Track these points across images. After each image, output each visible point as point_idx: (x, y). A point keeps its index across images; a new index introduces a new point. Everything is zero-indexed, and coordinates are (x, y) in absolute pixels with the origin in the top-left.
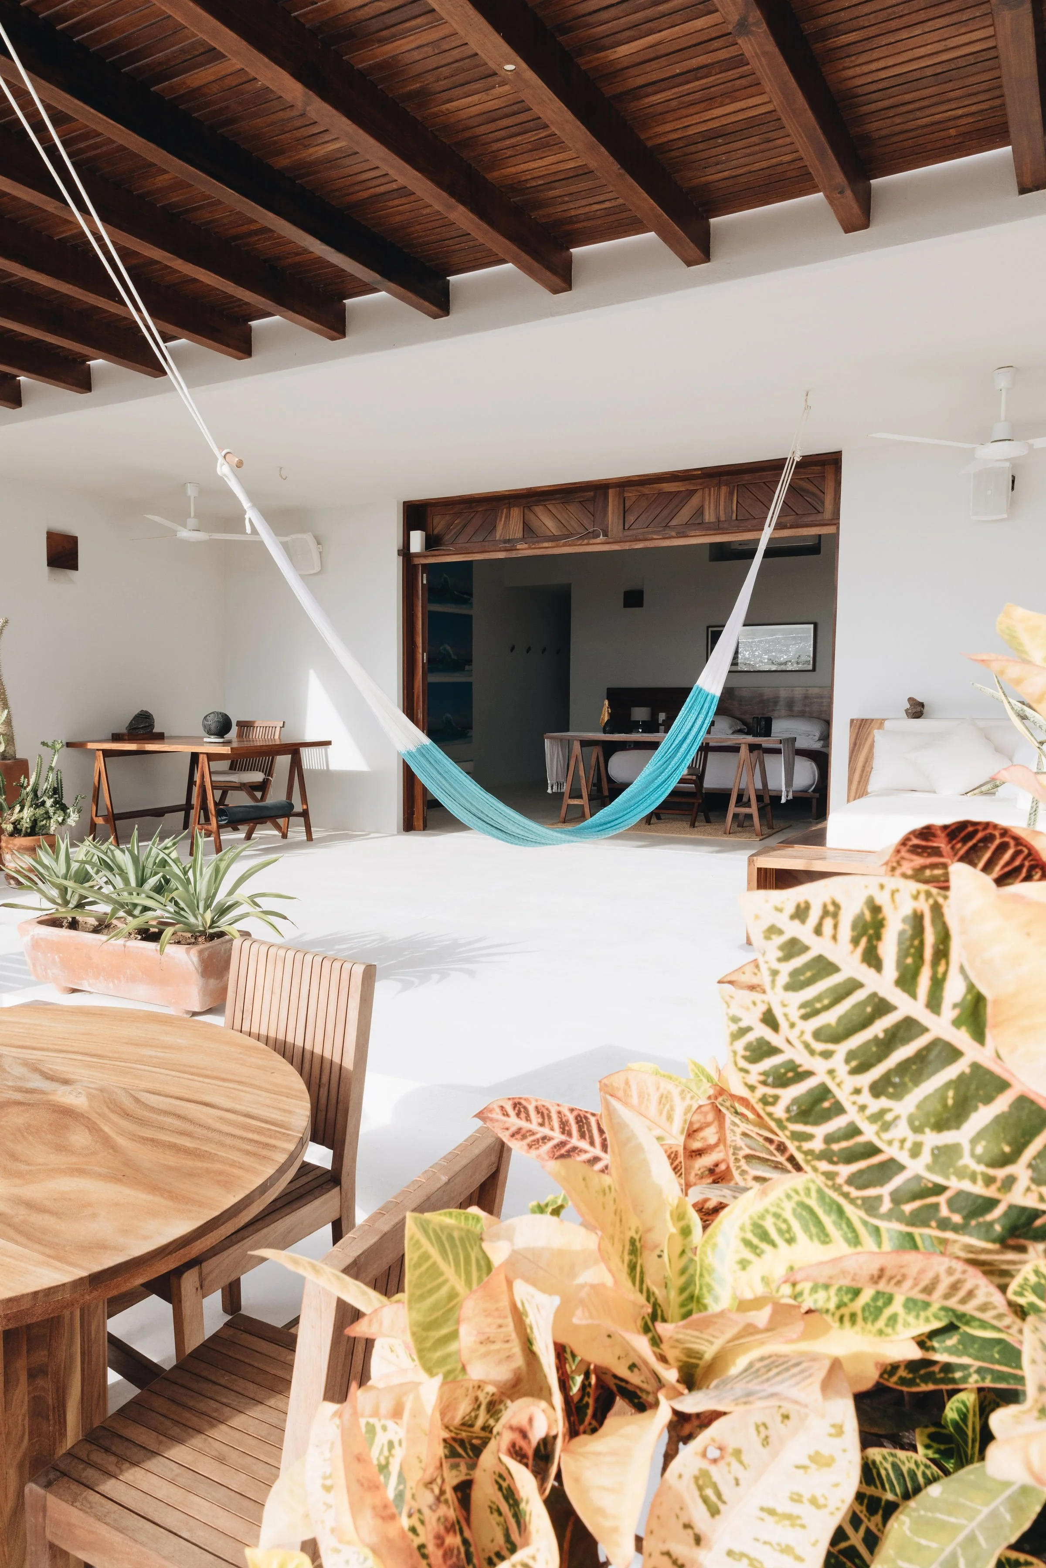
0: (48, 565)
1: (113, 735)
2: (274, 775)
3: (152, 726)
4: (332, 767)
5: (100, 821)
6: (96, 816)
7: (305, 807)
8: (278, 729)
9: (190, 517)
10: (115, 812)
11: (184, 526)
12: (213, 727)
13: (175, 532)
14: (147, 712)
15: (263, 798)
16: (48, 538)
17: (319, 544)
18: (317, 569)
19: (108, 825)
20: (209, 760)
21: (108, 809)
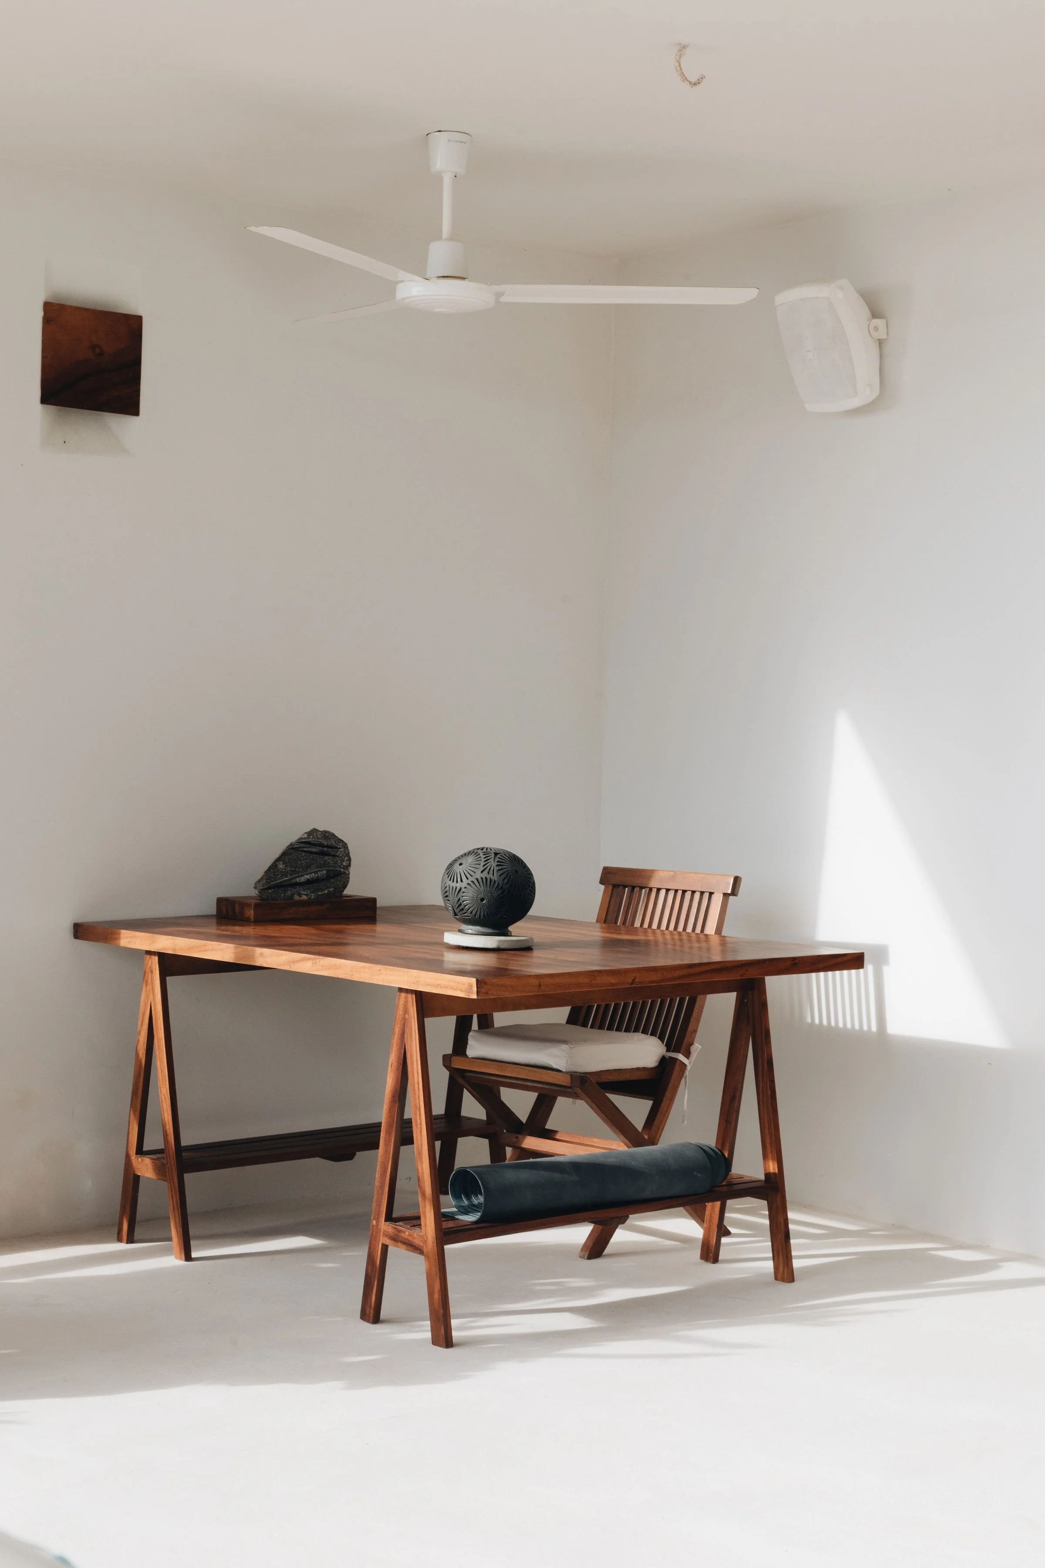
0: (46, 399)
1: (222, 902)
2: (696, 1048)
3: (340, 876)
4: (896, 1027)
5: (145, 1168)
6: (140, 1151)
7: (773, 1167)
8: (717, 900)
9: (439, 237)
10: (184, 1143)
11: (421, 271)
12: (469, 897)
13: (390, 287)
14: (327, 835)
15: (655, 1120)
16: (48, 320)
17: (875, 314)
18: (866, 394)
19: (164, 1185)
20: (422, 1014)
21: (165, 1135)
